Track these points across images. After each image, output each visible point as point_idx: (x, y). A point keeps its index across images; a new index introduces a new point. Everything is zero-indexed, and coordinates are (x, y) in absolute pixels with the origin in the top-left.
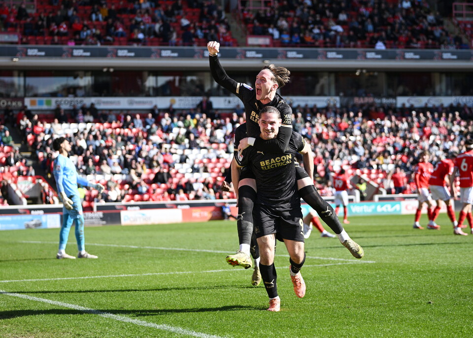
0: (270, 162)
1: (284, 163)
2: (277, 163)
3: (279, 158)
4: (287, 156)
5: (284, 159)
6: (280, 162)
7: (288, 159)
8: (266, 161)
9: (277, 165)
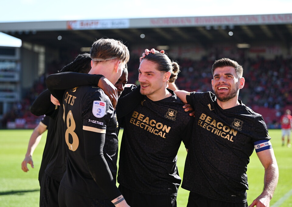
0: (143, 119)
1: (156, 132)
2: (149, 125)
3: (155, 122)
4: (165, 127)
5: (159, 126)
6: (153, 127)
7: (163, 130)
8: (141, 115)
9: (147, 127)
